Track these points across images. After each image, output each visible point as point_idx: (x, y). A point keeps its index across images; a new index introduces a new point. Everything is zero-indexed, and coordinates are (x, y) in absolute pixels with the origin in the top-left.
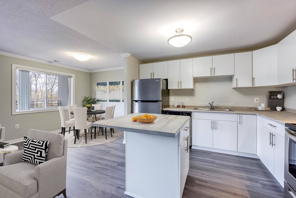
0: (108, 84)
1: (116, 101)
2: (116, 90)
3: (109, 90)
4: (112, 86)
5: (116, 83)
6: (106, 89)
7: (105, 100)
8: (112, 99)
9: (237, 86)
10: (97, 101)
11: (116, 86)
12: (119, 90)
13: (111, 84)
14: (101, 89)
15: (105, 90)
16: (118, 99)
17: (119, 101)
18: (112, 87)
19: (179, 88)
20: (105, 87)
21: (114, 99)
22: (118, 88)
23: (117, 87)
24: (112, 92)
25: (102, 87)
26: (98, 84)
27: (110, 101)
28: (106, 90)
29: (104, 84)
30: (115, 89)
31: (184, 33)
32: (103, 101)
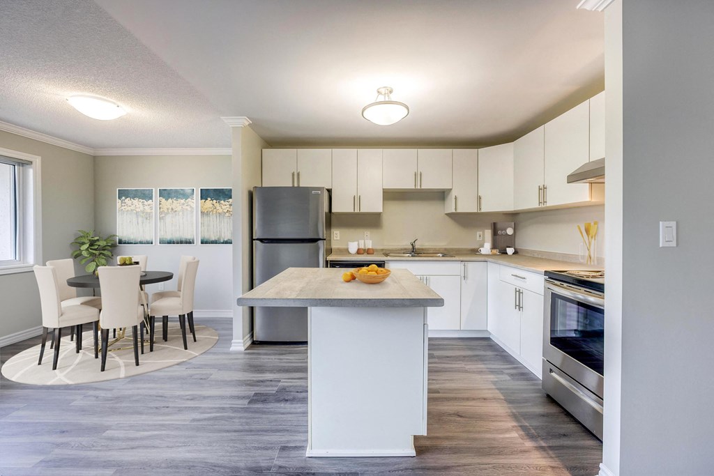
0: (156, 194)
1: (181, 242)
2: (181, 213)
3: (161, 213)
4: (170, 200)
5: (182, 192)
6: (151, 208)
7: (148, 239)
8: (169, 237)
9: (456, 209)
10: (120, 242)
11: (183, 201)
12: (192, 212)
13: (165, 194)
14: (133, 207)
15: (147, 209)
16: (188, 236)
17: (190, 243)
18: (168, 204)
19: (356, 211)
20: (146, 203)
21: (176, 236)
22: (188, 208)
23: (183, 204)
24: (168, 219)
25: (137, 204)
26: (123, 194)
27: (162, 242)
28: (149, 211)
29: (146, 195)
30: (179, 208)
31: (393, 97)
32: (141, 243)
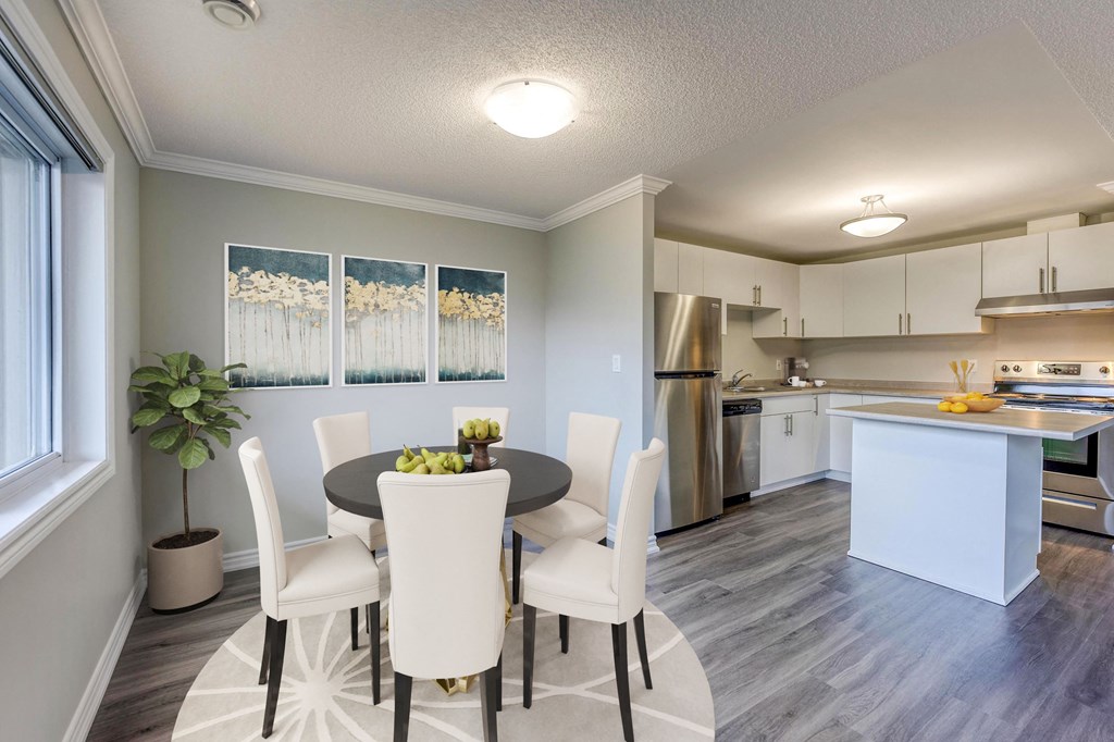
0: (336, 268)
1: (397, 379)
2: (396, 316)
3: (349, 313)
4: (371, 285)
5: (398, 269)
6: (325, 300)
7: (317, 372)
8: (368, 368)
10: (237, 382)
11: (400, 289)
12: (420, 314)
13: (359, 270)
14: (273, 295)
15: (314, 302)
16: (410, 365)
17: (416, 379)
18: (365, 293)
20: (309, 286)
21: (387, 365)
22: (413, 305)
23: (402, 296)
24: (368, 326)
25: (286, 288)
26: (239, 258)
27: (352, 379)
28: (319, 306)
29: (312, 269)
30: (392, 304)
32: (297, 382)
